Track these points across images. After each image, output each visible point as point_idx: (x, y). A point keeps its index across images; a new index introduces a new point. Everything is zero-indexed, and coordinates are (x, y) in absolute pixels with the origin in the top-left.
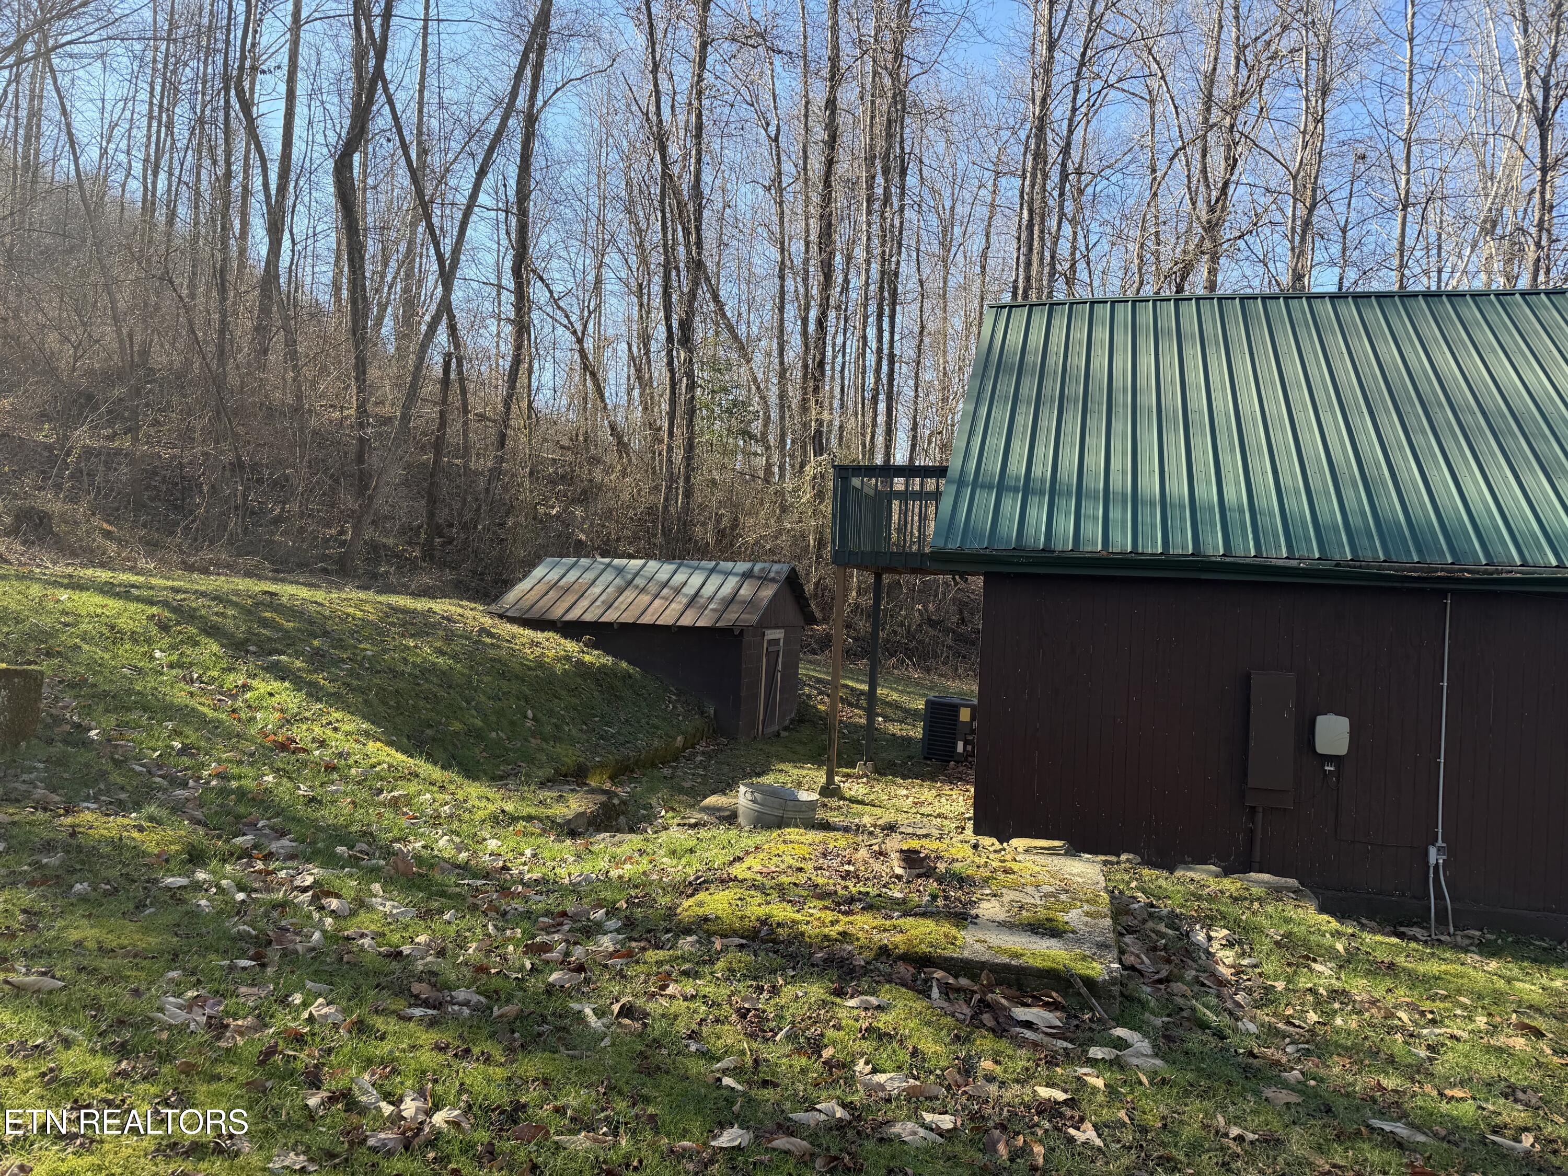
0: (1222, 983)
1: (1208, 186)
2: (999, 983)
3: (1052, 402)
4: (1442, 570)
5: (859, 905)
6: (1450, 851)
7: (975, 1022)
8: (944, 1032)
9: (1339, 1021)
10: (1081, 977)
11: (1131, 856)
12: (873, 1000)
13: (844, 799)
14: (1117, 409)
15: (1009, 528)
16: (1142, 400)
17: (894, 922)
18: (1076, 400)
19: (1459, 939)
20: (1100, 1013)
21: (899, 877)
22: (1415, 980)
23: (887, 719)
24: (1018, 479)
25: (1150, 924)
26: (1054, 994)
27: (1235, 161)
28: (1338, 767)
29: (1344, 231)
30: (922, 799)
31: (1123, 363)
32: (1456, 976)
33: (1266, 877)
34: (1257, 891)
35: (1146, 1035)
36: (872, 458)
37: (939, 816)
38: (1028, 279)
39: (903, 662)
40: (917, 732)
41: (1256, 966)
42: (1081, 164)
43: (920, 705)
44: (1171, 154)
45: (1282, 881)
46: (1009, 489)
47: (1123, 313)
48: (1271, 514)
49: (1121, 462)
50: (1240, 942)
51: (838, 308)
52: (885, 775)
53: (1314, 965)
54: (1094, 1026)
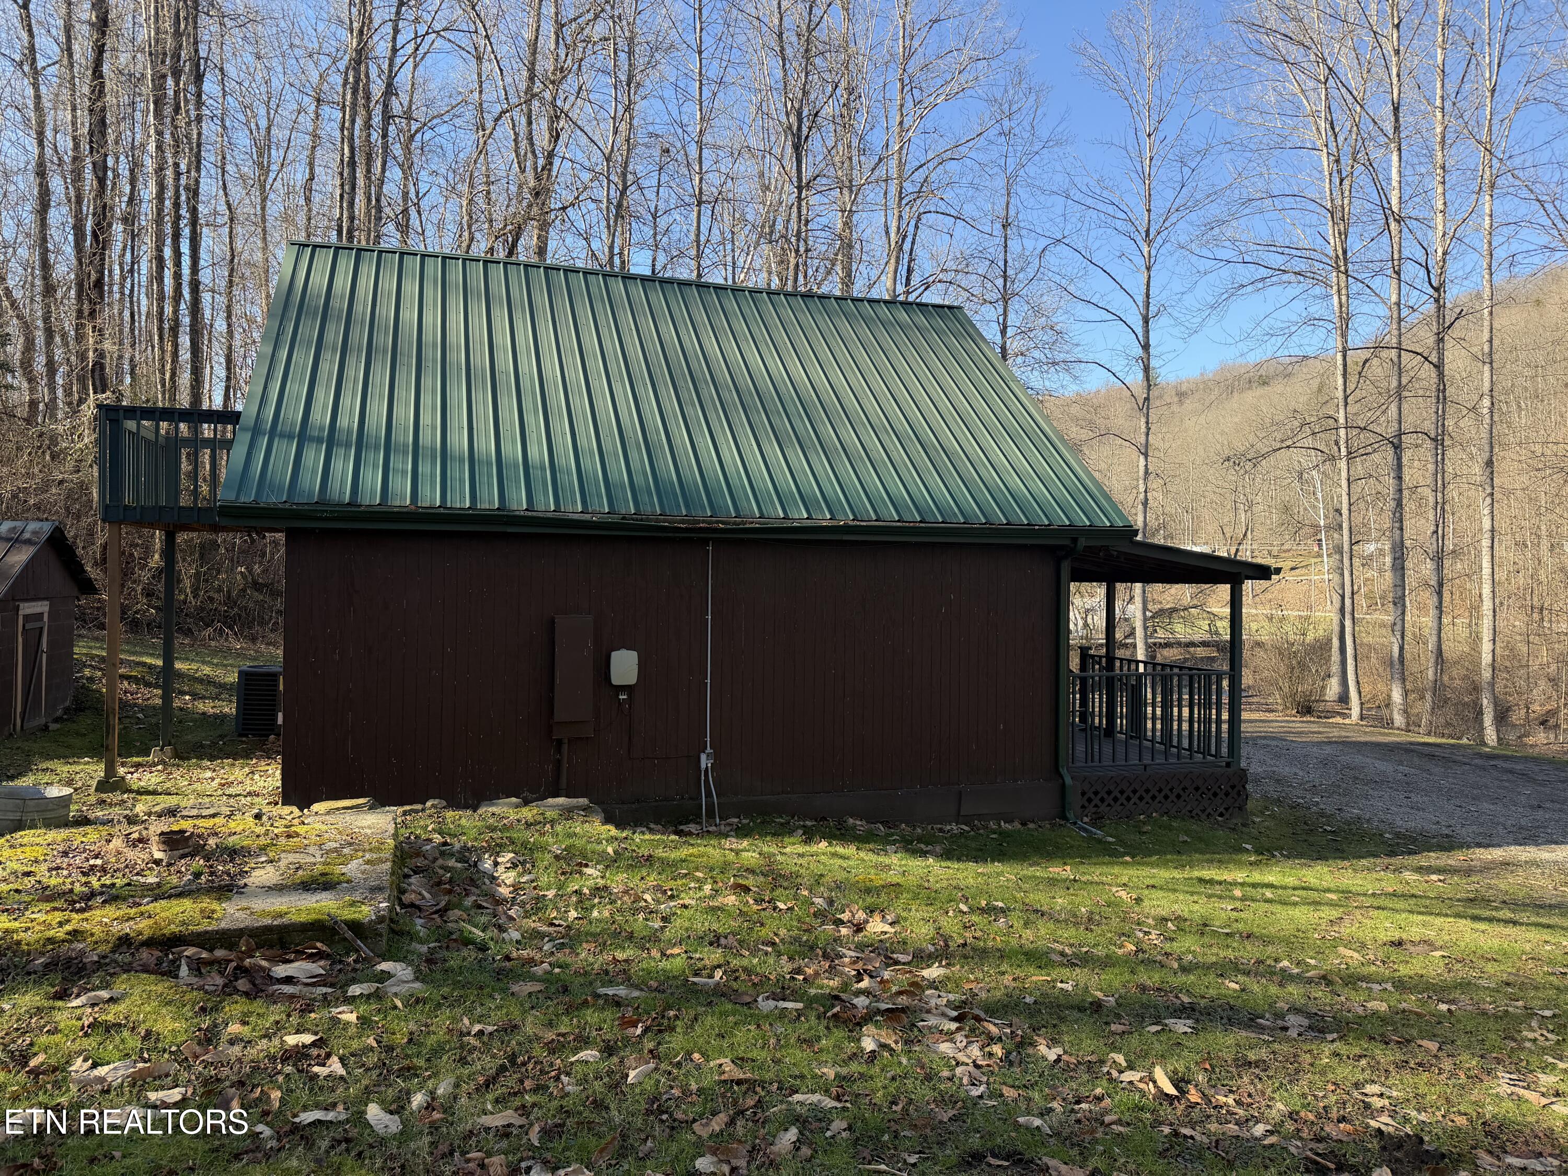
0: (499, 901)
1: (533, 152)
2: (259, 946)
3: (360, 350)
4: (703, 522)
5: (99, 899)
6: (716, 756)
7: (229, 990)
8: (188, 1007)
9: (595, 914)
10: (346, 923)
11: (436, 802)
12: (105, 994)
13: (130, 791)
14: (427, 363)
15: (311, 481)
16: (451, 357)
17: (142, 908)
18: (385, 351)
19: (722, 827)
20: (365, 951)
21: (157, 862)
22: (668, 866)
23: (195, 696)
24: (322, 429)
25: (440, 862)
26: (319, 945)
27: (558, 136)
28: (630, 696)
29: (655, 217)
30: (232, 778)
31: (432, 318)
32: (699, 856)
33: (561, 800)
34: (549, 814)
35: (410, 963)
36: (173, 399)
37: (250, 794)
38: (352, 218)
39: (221, 631)
40: (230, 709)
41: (532, 881)
42: (410, 107)
43: (232, 677)
44: (496, 115)
45: (574, 801)
46: (311, 439)
47: (433, 268)
48: (569, 473)
49: (430, 418)
50: (523, 863)
51: (125, 220)
52: (189, 759)
53: (585, 870)
54: (358, 966)
